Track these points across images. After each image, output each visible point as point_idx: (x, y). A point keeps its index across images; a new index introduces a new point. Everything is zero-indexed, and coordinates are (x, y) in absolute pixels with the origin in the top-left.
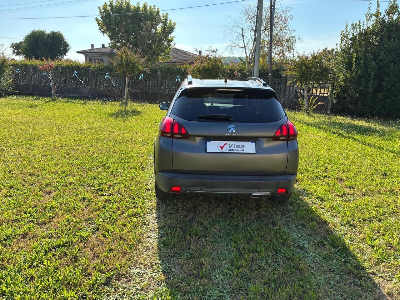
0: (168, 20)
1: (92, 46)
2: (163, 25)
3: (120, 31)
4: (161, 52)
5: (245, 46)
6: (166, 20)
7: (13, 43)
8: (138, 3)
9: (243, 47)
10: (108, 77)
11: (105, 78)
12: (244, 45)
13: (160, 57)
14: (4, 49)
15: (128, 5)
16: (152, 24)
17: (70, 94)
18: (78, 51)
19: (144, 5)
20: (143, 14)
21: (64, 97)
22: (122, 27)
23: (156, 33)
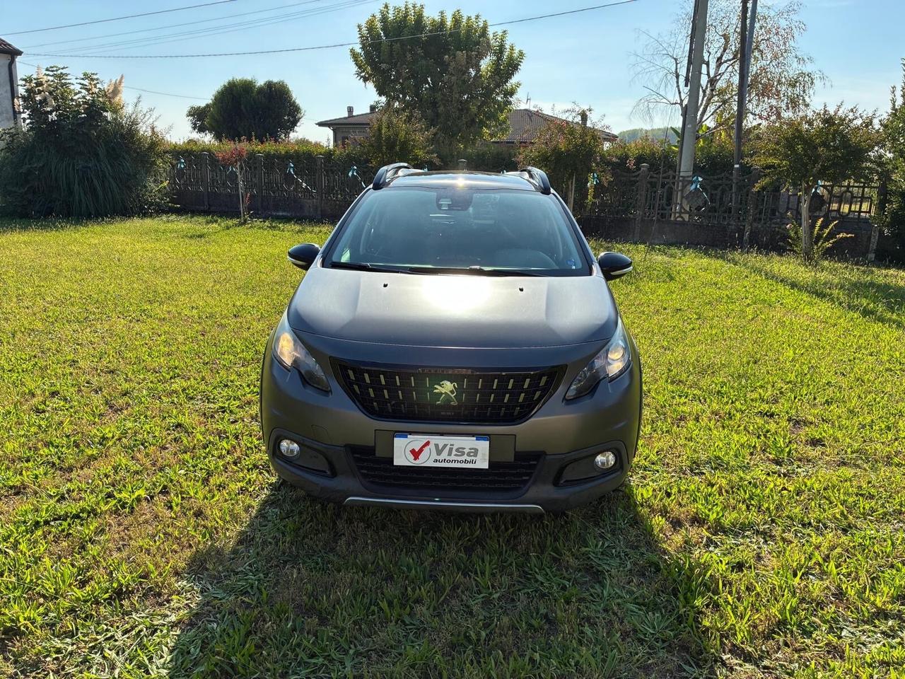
0: (507, 47)
1: (350, 110)
2: (495, 58)
3: (399, 75)
4: (488, 118)
5: (682, 101)
6: (502, 47)
7: (192, 108)
8: (442, 13)
10: (355, 174)
11: (348, 176)
12: (680, 97)
13: (485, 130)
14: (154, 117)
15: (419, 17)
16: (469, 57)
17: (278, 211)
18: (319, 121)
19: (454, 17)
20: (451, 35)
21: (265, 218)
22: (404, 66)
23: (478, 76)
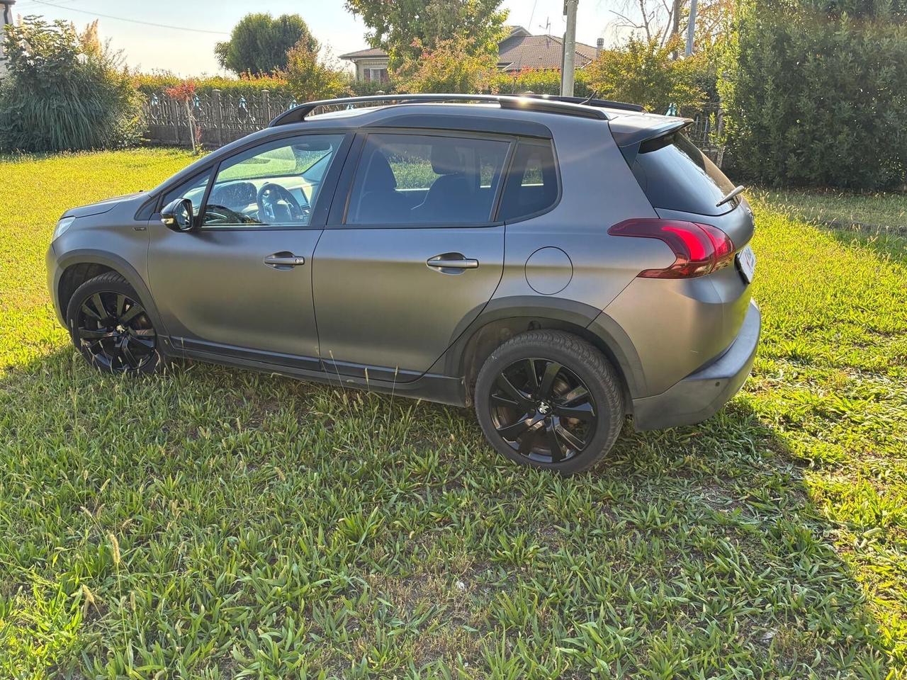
5: (647, 24)
9: (642, 26)
12: (645, 19)
